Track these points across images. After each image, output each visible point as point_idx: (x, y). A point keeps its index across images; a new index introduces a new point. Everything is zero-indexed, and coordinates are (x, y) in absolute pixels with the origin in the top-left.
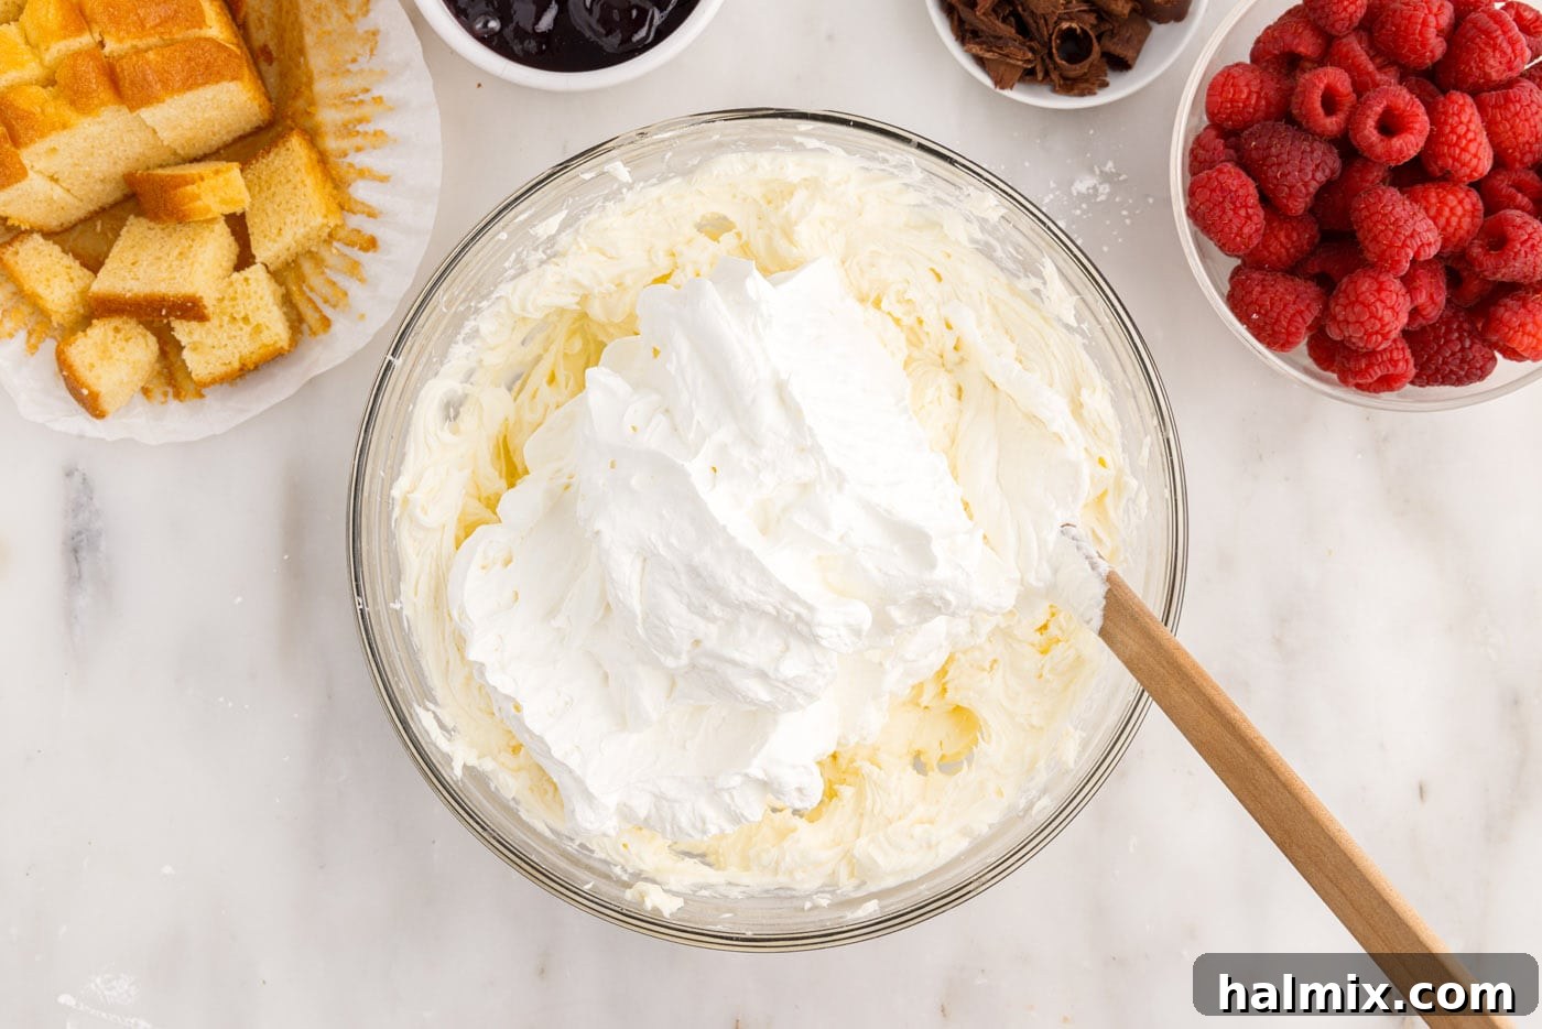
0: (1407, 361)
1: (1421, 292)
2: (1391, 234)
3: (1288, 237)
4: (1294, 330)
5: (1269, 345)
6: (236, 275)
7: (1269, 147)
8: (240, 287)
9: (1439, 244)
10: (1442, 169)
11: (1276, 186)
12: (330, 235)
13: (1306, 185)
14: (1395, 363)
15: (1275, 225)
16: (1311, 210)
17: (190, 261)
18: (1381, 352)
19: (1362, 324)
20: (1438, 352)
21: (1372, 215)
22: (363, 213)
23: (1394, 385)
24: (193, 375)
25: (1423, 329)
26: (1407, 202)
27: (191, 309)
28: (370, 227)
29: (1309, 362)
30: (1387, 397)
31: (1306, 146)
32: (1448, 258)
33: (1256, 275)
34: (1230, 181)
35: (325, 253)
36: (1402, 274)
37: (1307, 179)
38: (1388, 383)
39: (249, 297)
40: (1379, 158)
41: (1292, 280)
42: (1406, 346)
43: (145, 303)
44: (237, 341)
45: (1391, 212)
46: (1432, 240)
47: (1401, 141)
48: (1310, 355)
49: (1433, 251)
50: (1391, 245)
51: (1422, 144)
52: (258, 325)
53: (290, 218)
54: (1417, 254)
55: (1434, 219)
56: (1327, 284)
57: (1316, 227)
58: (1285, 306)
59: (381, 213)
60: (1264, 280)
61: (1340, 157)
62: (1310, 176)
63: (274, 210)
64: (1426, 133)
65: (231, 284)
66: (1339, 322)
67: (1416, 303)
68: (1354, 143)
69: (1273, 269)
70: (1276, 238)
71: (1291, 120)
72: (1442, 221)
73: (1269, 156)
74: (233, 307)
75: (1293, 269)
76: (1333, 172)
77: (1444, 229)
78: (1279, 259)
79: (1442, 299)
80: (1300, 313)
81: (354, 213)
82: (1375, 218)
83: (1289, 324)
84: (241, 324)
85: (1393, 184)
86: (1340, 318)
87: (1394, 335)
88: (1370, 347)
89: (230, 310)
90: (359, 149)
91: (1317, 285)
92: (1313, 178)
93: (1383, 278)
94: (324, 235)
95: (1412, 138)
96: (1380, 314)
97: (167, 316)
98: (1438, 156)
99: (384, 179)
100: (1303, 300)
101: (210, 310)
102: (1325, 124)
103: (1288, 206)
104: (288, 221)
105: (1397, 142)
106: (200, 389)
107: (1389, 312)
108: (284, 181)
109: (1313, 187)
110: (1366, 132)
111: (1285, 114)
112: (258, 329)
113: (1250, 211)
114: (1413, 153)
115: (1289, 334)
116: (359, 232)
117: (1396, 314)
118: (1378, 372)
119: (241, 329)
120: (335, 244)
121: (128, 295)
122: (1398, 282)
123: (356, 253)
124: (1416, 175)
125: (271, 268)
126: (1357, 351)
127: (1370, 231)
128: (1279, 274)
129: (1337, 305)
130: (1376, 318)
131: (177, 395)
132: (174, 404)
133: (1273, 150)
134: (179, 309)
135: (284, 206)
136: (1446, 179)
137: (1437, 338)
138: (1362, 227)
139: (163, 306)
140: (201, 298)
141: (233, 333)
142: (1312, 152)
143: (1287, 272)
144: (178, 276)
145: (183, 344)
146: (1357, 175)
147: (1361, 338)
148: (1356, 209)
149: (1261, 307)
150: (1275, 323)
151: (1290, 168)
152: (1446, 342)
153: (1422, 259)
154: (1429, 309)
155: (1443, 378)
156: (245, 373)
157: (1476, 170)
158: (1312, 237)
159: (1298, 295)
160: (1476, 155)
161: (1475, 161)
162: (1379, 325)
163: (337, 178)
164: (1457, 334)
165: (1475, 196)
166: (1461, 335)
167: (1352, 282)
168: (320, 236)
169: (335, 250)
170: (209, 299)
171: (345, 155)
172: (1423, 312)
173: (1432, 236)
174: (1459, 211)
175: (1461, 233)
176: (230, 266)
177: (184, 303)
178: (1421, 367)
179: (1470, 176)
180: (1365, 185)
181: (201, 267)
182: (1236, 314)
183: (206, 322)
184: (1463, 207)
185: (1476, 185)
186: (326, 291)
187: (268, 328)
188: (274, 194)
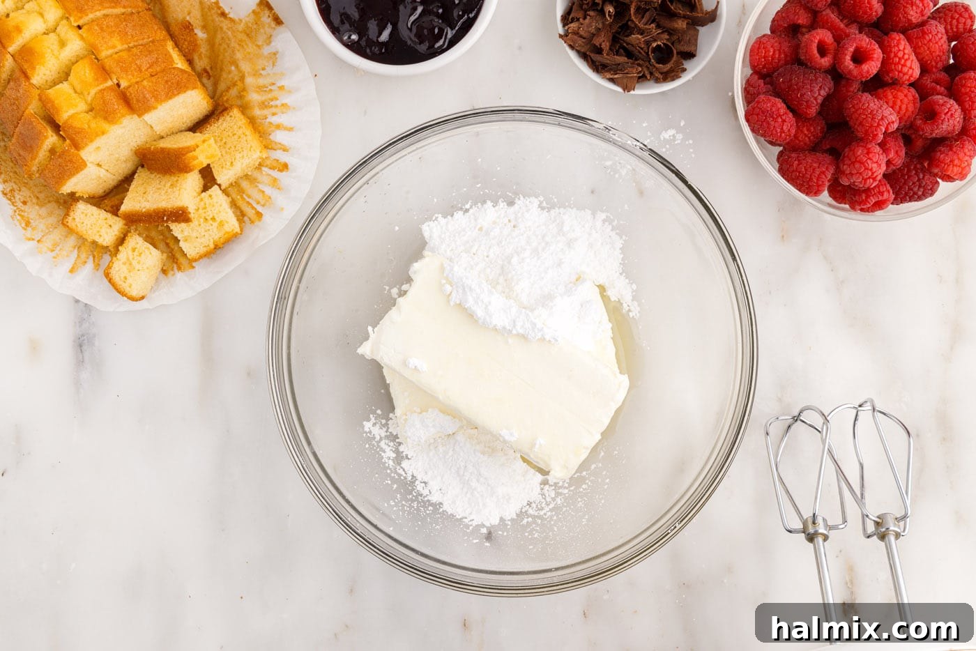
0: (889, 191)
1: (891, 150)
2: (870, 119)
3: (808, 130)
4: (821, 183)
5: (807, 194)
6: (203, 194)
7: (791, 80)
8: (207, 201)
9: (898, 121)
10: (892, 78)
11: (798, 102)
12: (260, 164)
13: (816, 99)
14: (882, 193)
15: (800, 124)
16: (820, 113)
17: (178, 188)
18: (873, 189)
19: (861, 174)
20: (905, 184)
21: (857, 110)
22: (281, 149)
23: (883, 206)
24: (187, 255)
25: (894, 171)
26: (876, 100)
27: (182, 215)
28: (284, 157)
29: (830, 200)
31: (812, 77)
32: (902, 129)
33: (794, 154)
35: (256, 174)
36: (879, 142)
37: (815, 96)
38: (879, 205)
39: (213, 206)
40: (856, 77)
41: (815, 155)
42: (886, 182)
43: (154, 214)
44: (210, 232)
45: (868, 107)
46: (894, 119)
47: (867, 66)
48: (830, 196)
49: (896, 126)
50: (871, 126)
51: (879, 66)
52: (221, 222)
53: (238, 155)
54: (887, 129)
55: (892, 107)
56: (836, 155)
57: (824, 122)
58: (814, 169)
59: (290, 148)
60: (798, 157)
61: (832, 80)
63: (226, 152)
64: (881, 60)
65: (202, 200)
66: (847, 174)
67: (889, 158)
68: (839, 70)
69: (803, 150)
70: (802, 131)
71: (801, 63)
72: (897, 107)
73: (792, 85)
74: (205, 212)
75: (814, 148)
76: (830, 89)
77: (899, 112)
78: (805, 144)
79: (903, 152)
80: (823, 173)
81: (275, 150)
82: (859, 112)
83: (817, 180)
84: (211, 222)
85: (865, 91)
86: (848, 172)
87: (880, 177)
88: (866, 186)
89: (203, 215)
90: (274, 114)
91: (830, 155)
92: (819, 94)
93: (869, 146)
94: (257, 164)
95: (873, 63)
96: (870, 167)
97: (167, 221)
98: (888, 72)
99: (291, 129)
100: (823, 165)
101: (192, 216)
102: (821, 64)
103: (806, 113)
104: (237, 157)
105: (865, 67)
106: (192, 262)
107: (875, 165)
108: (231, 135)
109: (820, 99)
110: (846, 64)
111: (797, 59)
112: (221, 224)
114: (875, 72)
115: (818, 186)
116: (278, 160)
117: (879, 166)
118: (873, 200)
119: (212, 225)
120: (263, 168)
121: (144, 210)
122: (877, 146)
123: (275, 174)
124: (877, 85)
125: (223, 187)
126: (859, 190)
127: (857, 120)
128: (807, 152)
129: (844, 165)
130: (868, 169)
131: (179, 269)
132: (179, 275)
133: (793, 82)
134: (174, 216)
135: (233, 149)
136: (895, 83)
137: (903, 175)
138: (852, 118)
139: (164, 215)
140: (187, 207)
141: (207, 228)
142: (816, 79)
143: (810, 150)
144: (172, 197)
145: (179, 238)
146: (844, 89)
147: (861, 182)
148: (847, 108)
149: (800, 172)
150: (809, 181)
151: (804, 91)
152: (909, 177)
153: (890, 131)
154: (896, 160)
155: (910, 198)
156: (217, 249)
157: (911, 76)
158: (822, 128)
159: (820, 164)
160: (911, 68)
161: (911, 71)
162: (870, 174)
163: (262, 131)
164: (914, 172)
165: (913, 90)
166: (917, 172)
167: (851, 150)
168: (254, 165)
169: (264, 173)
170: (191, 209)
171: (266, 118)
172: (893, 162)
173: (894, 117)
174: (906, 100)
175: (909, 113)
176: (200, 190)
177: (177, 212)
178: (897, 194)
179: (908, 80)
180: (849, 94)
181: (185, 192)
182: (786, 179)
183: (190, 223)
184: (907, 99)
185: (912, 85)
186: (259, 197)
187: (227, 222)
188: (225, 143)
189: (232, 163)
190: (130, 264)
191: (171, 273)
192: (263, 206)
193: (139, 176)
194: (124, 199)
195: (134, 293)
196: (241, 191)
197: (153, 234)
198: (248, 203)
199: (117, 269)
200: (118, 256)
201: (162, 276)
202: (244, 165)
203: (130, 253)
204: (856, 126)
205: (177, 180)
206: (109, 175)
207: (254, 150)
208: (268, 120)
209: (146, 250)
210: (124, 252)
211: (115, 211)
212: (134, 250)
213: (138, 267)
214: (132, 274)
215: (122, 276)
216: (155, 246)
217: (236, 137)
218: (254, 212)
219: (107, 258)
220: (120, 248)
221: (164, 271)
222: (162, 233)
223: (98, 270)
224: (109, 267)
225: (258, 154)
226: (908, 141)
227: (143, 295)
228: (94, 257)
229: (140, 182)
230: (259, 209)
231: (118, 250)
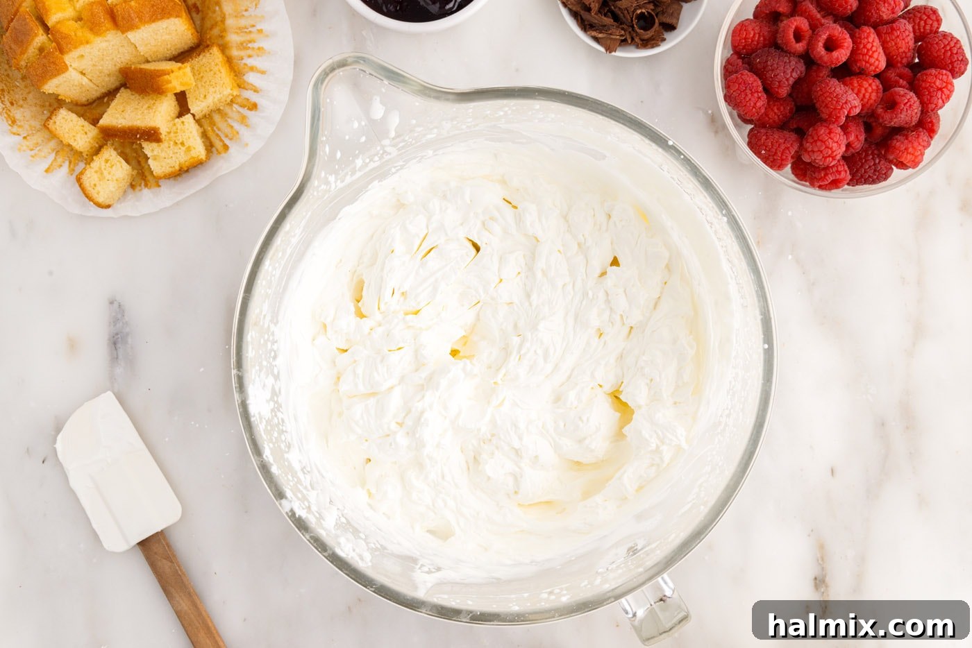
0: (846, 172)
1: (851, 134)
2: (835, 102)
3: (778, 109)
4: (784, 157)
5: (772, 168)
6: (177, 120)
7: (767, 61)
8: (180, 127)
9: (860, 107)
10: (859, 68)
11: (771, 82)
12: (232, 101)
13: (787, 80)
14: (839, 173)
15: (771, 103)
16: (790, 95)
17: (154, 110)
18: (832, 167)
19: (821, 152)
20: (861, 167)
21: (824, 93)
22: (251, 90)
23: (839, 186)
24: (154, 173)
25: (853, 155)
26: (842, 86)
27: (153, 134)
28: (253, 97)
29: (793, 177)
30: (835, 192)
31: (786, 59)
32: (864, 117)
33: (763, 131)
34: (748, 79)
35: (227, 110)
36: (842, 124)
37: (788, 77)
38: (835, 184)
39: (184, 132)
40: (826, 63)
41: (782, 132)
42: (845, 164)
43: (128, 131)
44: (178, 155)
45: (834, 91)
46: (857, 105)
47: (837, 53)
48: (793, 173)
49: (858, 111)
50: (836, 108)
51: (848, 55)
52: (189, 147)
53: (212, 90)
54: (849, 112)
55: (857, 94)
56: (801, 133)
57: (793, 103)
58: (779, 145)
59: (261, 90)
60: (766, 132)
61: (805, 64)
62: (790, 75)
63: (202, 86)
64: (851, 48)
65: (175, 125)
66: (809, 152)
67: (849, 141)
68: (812, 56)
69: (771, 127)
70: (772, 110)
71: (777, 47)
73: (767, 66)
74: (176, 137)
75: (782, 126)
76: (801, 73)
77: (862, 99)
78: (774, 121)
79: (862, 137)
80: (788, 148)
81: (247, 89)
82: (826, 95)
83: (782, 155)
84: (180, 146)
85: (833, 77)
86: (809, 150)
87: (838, 157)
88: (826, 164)
89: (174, 138)
90: (250, 56)
91: (796, 134)
92: (791, 76)
93: (831, 126)
94: (229, 100)
95: (843, 51)
96: (831, 146)
97: (140, 139)
98: (856, 61)
99: (263, 72)
100: (788, 141)
101: (163, 137)
102: (796, 48)
103: (778, 92)
104: (210, 91)
105: (835, 55)
106: (158, 181)
107: (835, 145)
108: (208, 70)
109: (791, 81)
110: (818, 50)
111: (774, 43)
112: (189, 149)
113: (760, 95)
114: (844, 59)
115: (782, 160)
116: (248, 100)
117: (839, 146)
118: (830, 178)
119: (180, 149)
120: (235, 105)
121: (120, 126)
122: (839, 128)
123: (245, 111)
124: (845, 72)
125: (197, 117)
126: (819, 167)
127: (823, 102)
128: (775, 129)
129: (807, 142)
130: (828, 148)
131: (146, 185)
132: (146, 191)
133: (769, 63)
134: (147, 135)
135: (208, 83)
136: (862, 73)
137: (861, 159)
138: (819, 100)
139: (138, 133)
140: (159, 128)
141: (176, 151)
142: (790, 62)
143: (779, 128)
144: (146, 117)
145: (149, 156)
146: (814, 74)
147: (821, 160)
148: (815, 91)
149: (766, 147)
150: (774, 155)
151: (778, 71)
152: (866, 161)
153: (852, 115)
154: (856, 144)
155: (865, 180)
156: (182, 173)
157: (877, 67)
158: (791, 109)
159: (786, 140)
160: (877, 59)
161: (877, 63)
162: (830, 152)
163: (237, 70)
164: (871, 157)
165: (877, 81)
166: (873, 157)
167: (815, 130)
168: (226, 101)
169: (234, 109)
170: (163, 131)
171: (242, 59)
172: (853, 146)
173: (857, 103)
174: (870, 90)
175: (872, 101)
176: (174, 116)
177: (149, 131)
178: (853, 175)
179: (874, 71)
180: (819, 79)
181: (160, 114)
182: (753, 152)
183: (161, 143)
184: (871, 88)
185: (878, 76)
186: (228, 130)
187: (194, 148)
188: (202, 77)
189: (205, 96)
190: (102, 174)
191: (139, 188)
192: (231, 139)
193: (120, 96)
194: (103, 114)
195: (101, 200)
196: (213, 124)
197: (128, 151)
198: (217, 135)
199: (89, 176)
200: (92, 165)
201: (130, 190)
202: (216, 100)
203: (103, 164)
204: (821, 108)
205: (154, 103)
206: (91, 85)
207: (226, 87)
208: (244, 61)
209: (118, 163)
210: (98, 162)
211: (94, 122)
212: (107, 161)
213: (108, 177)
214: (101, 183)
215: (93, 183)
216: (127, 161)
217: (212, 72)
218: (221, 144)
219: (82, 165)
220: (94, 158)
221: (132, 186)
222: (135, 151)
223: (72, 175)
224: (82, 173)
225: (229, 91)
226: (868, 128)
227: (110, 203)
228: (70, 162)
229: (121, 101)
230: (227, 142)
231: (93, 159)
